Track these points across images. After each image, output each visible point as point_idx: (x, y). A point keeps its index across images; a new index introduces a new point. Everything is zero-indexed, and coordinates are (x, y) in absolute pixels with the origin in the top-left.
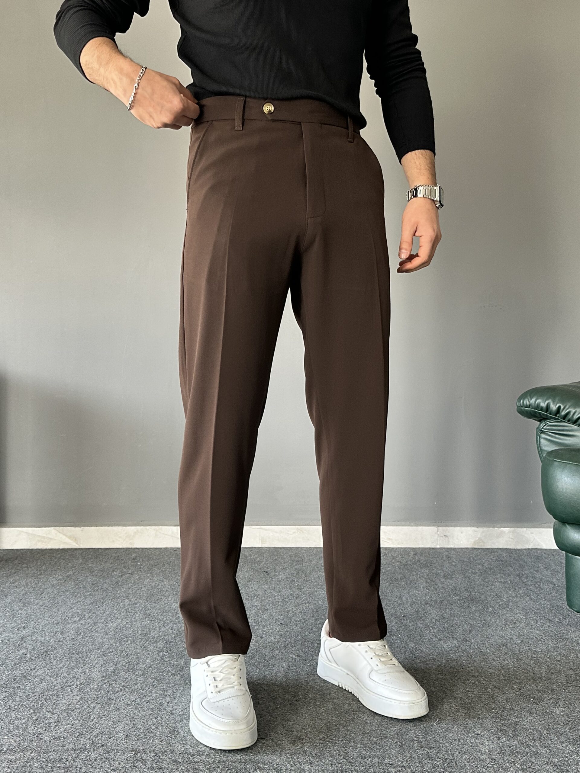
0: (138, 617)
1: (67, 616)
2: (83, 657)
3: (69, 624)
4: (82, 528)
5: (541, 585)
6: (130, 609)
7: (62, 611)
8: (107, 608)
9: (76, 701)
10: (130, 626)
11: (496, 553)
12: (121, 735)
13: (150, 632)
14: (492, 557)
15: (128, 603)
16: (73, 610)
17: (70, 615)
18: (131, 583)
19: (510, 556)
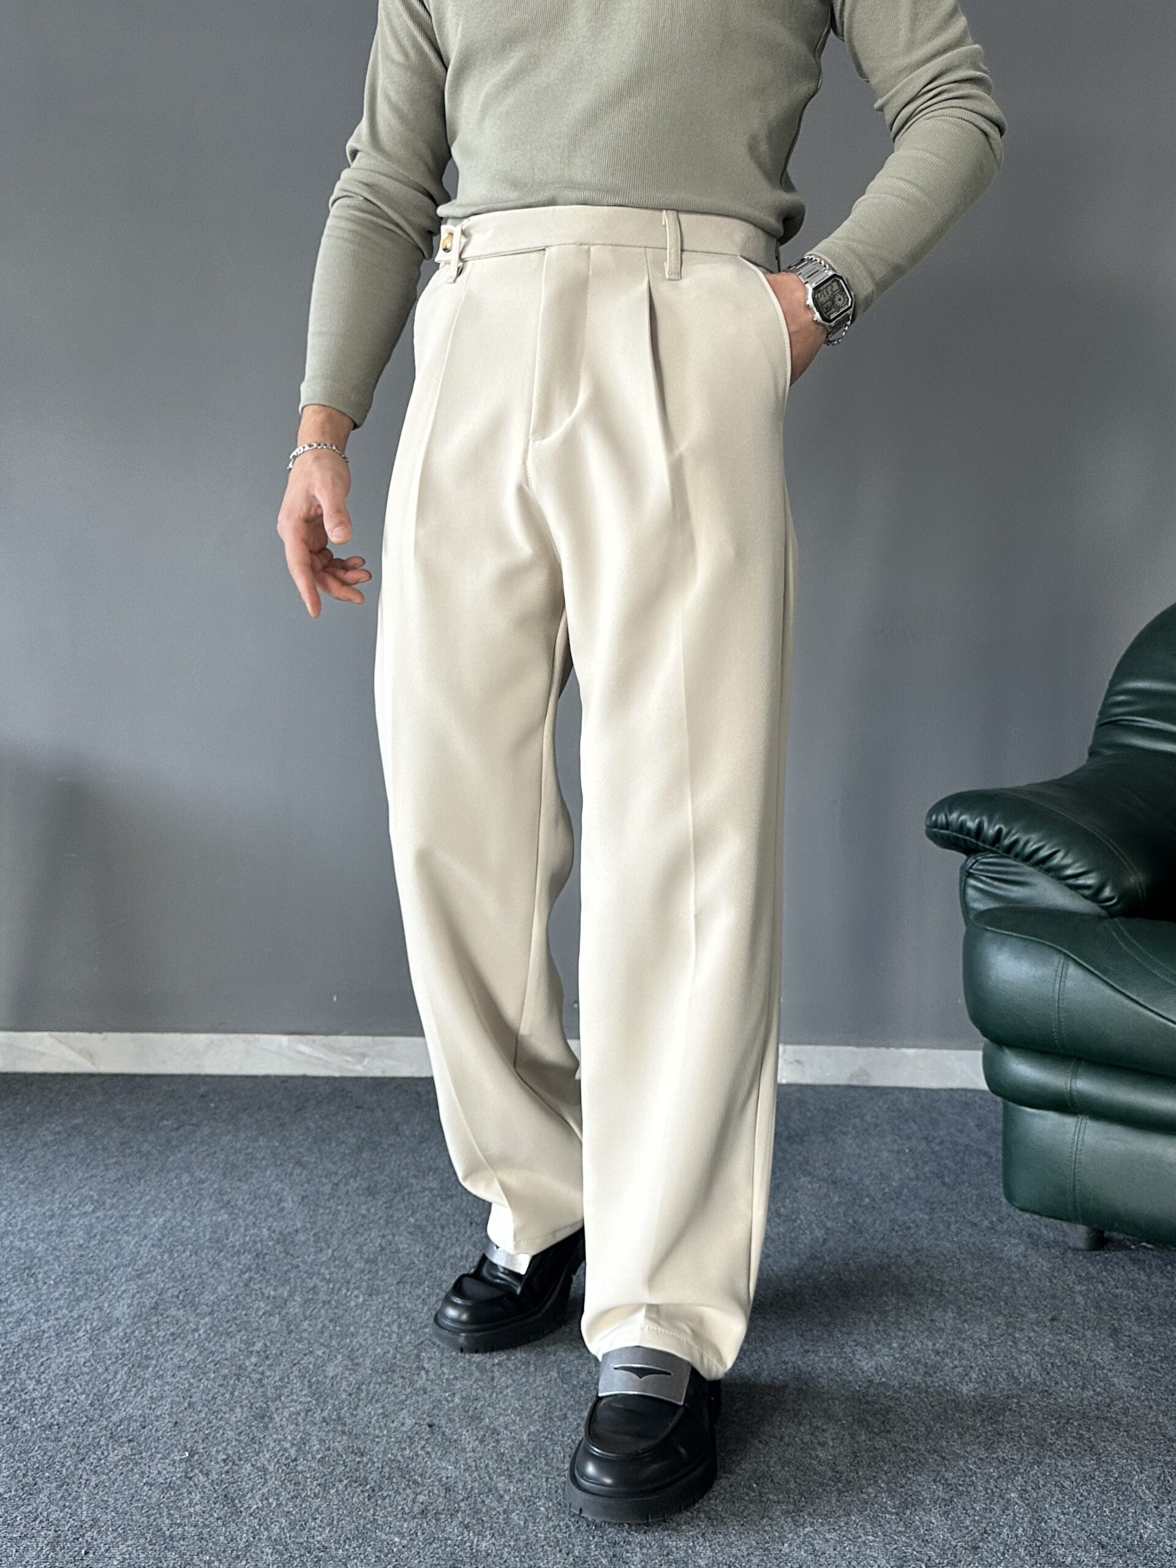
0: (205, 1207)
1: (70, 1203)
2: (98, 1280)
3: (74, 1217)
4: (105, 1034)
5: (966, 1158)
6: (191, 1192)
7: (60, 1193)
8: (148, 1189)
9: (83, 1360)
10: (189, 1224)
11: (889, 1096)
12: (166, 1423)
13: (228, 1235)
14: (880, 1103)
15: (187, 1180)
16: (84, 1190)
17: (76, 1200)
18: (195, 1142)
19: (916, 1103)
